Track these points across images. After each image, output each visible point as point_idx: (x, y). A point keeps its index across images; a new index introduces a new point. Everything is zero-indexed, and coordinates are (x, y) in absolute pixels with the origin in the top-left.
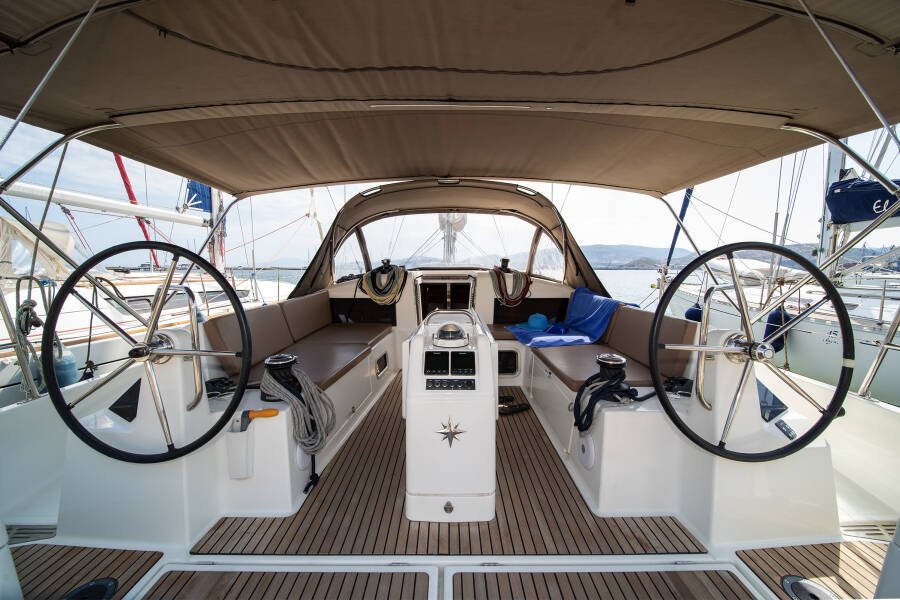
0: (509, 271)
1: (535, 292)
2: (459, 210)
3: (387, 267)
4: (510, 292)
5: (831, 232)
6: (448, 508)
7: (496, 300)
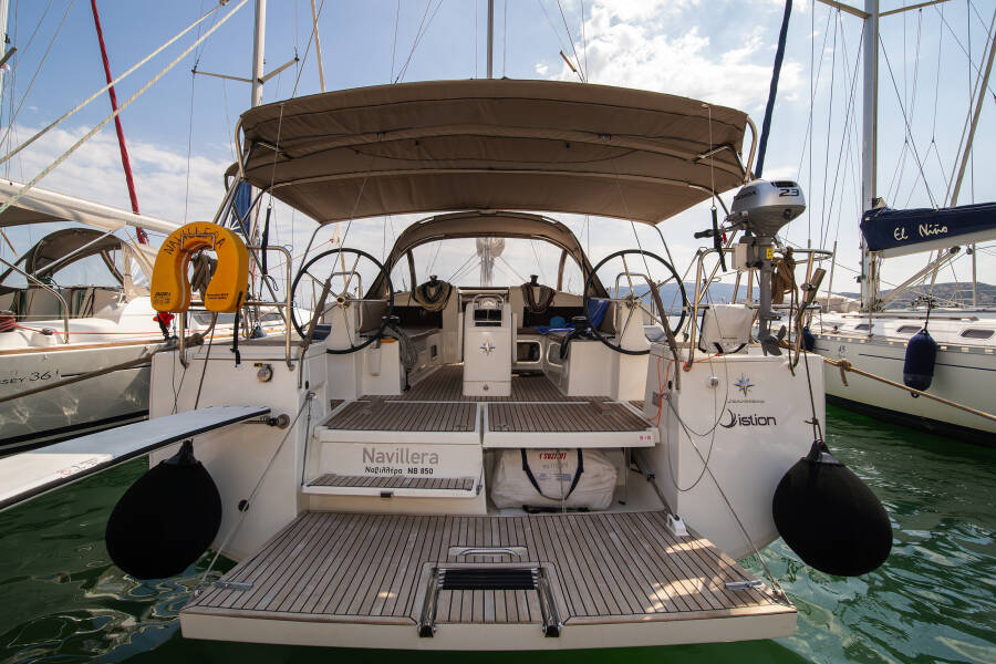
0: (537, 285)
1: (557, 303)
2: (496, 235)
3: (434, 282)
4: (537, 301)
5: (869, 259)
6: (486, 388)
7: (525, 308)
